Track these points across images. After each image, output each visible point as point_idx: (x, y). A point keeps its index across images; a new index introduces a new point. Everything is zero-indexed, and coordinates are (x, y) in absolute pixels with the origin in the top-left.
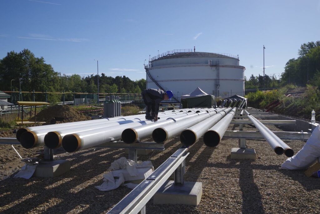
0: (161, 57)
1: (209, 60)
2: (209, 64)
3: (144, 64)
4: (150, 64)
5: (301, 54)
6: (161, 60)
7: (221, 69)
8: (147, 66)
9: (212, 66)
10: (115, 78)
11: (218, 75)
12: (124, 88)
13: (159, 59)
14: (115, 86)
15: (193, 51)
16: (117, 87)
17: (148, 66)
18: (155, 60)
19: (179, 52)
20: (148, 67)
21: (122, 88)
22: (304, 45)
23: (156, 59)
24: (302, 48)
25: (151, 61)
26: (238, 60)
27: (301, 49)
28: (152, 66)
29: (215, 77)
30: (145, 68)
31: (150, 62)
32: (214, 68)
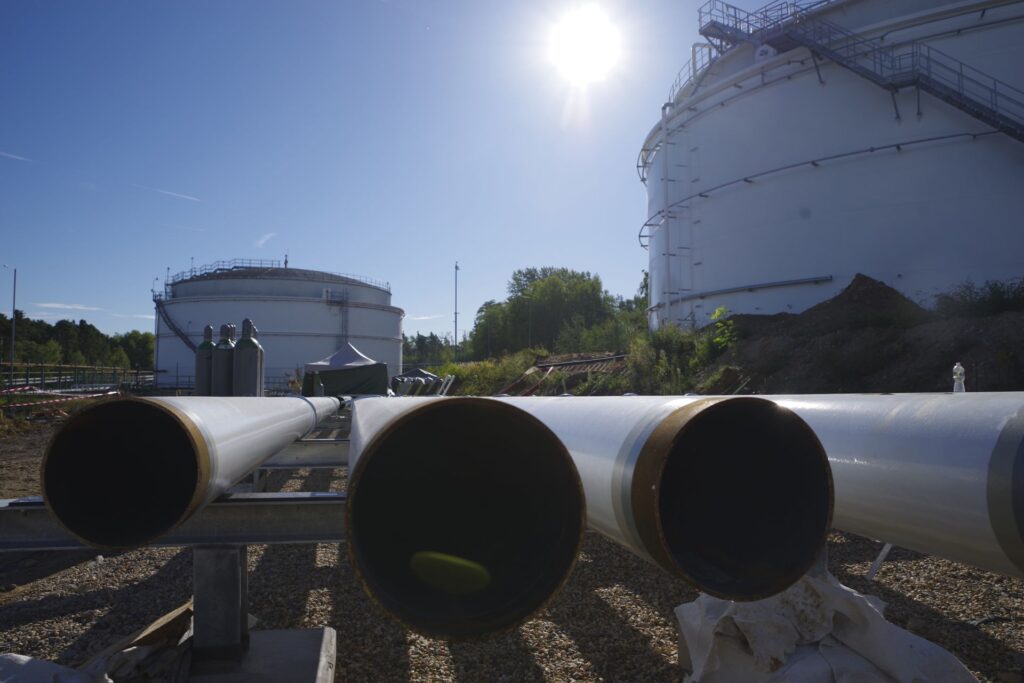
0: (198, 274)
1: (324, 290)
2: (324, 297)
3: (152, 291)
4: (168, 290)
5: (512, 291)
6: (199, 283)
7: (353, 313)
8: (160, 295)
9: (331, 303)
10: (53, 325)
11: (345, 325)
12: (79, 353)
13: (194, 279)
14: (54, 344)
15: (282, 266)
16: (61, 348)
17: (164, 294)
18: (183, 281)
19: (248, 265)
20: (163, 298)
21: (75, 351)
22: (520, 272)
23: (185, 278)
24: (515, 279)
25: (170, 282)
26: (388, 294)
27: (512, 281)
28: (173, 296)
29: (337, 331)
30: (155, 301)
31: (167, 285)
32: (335, 309)
